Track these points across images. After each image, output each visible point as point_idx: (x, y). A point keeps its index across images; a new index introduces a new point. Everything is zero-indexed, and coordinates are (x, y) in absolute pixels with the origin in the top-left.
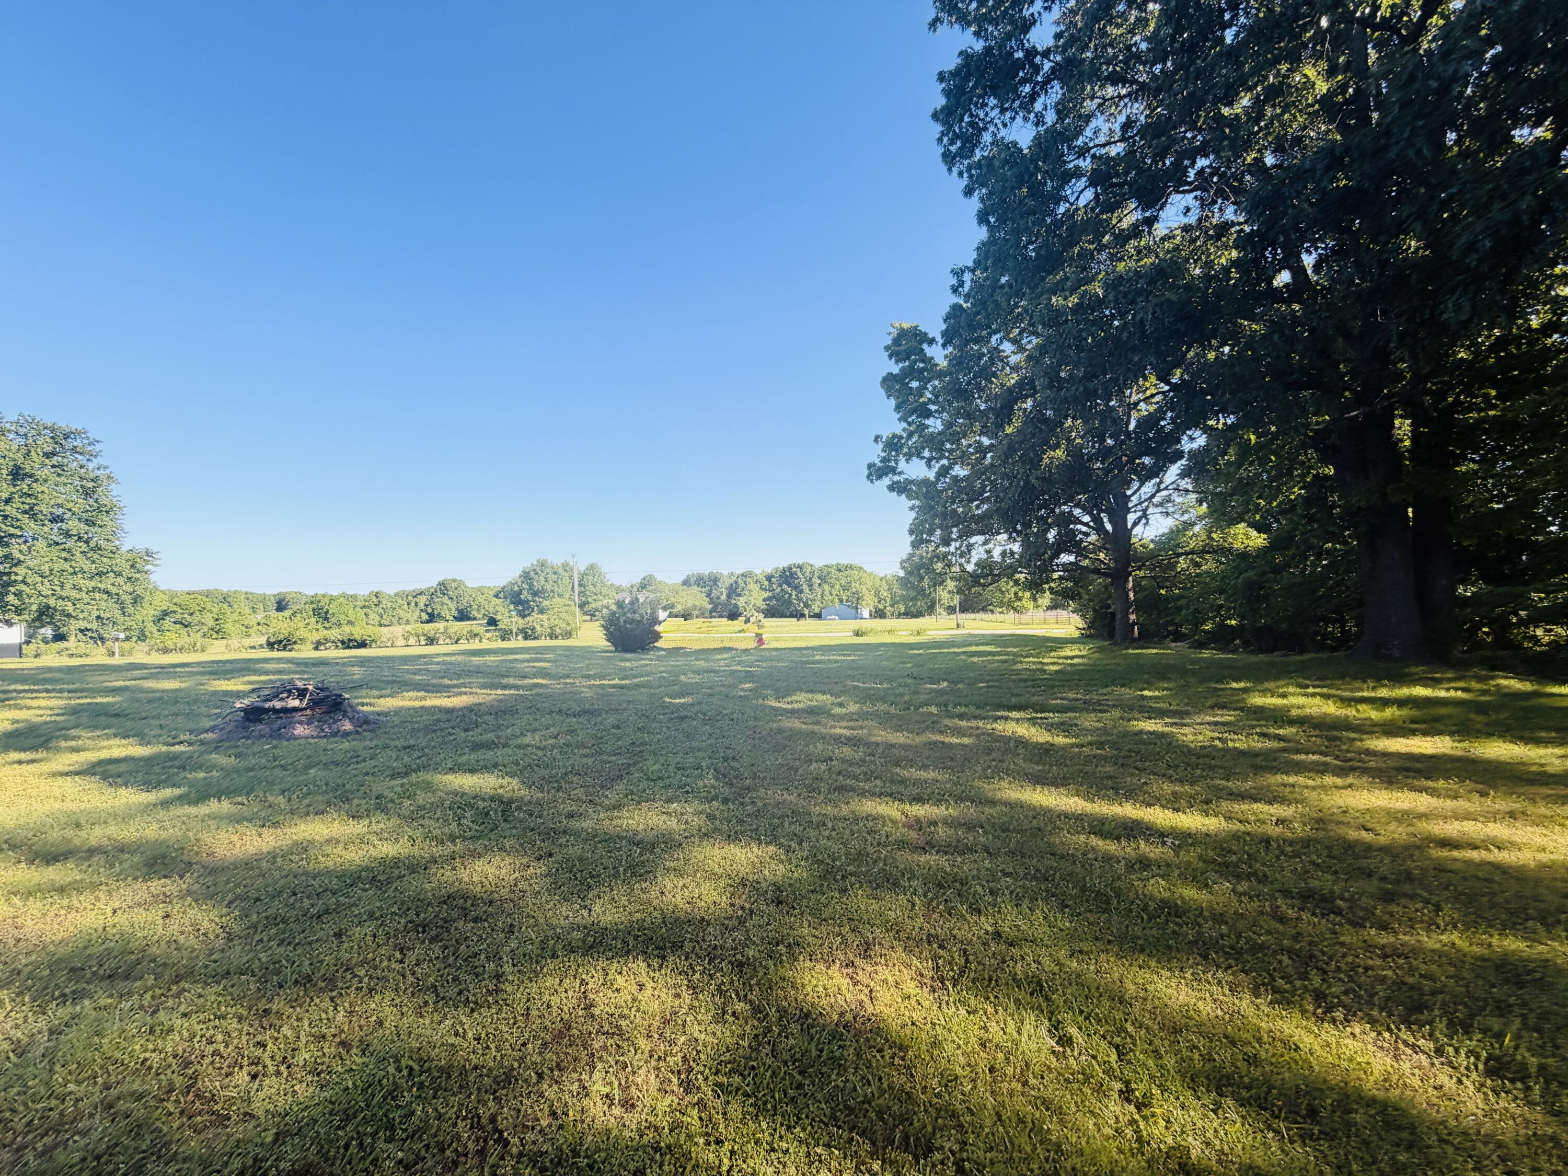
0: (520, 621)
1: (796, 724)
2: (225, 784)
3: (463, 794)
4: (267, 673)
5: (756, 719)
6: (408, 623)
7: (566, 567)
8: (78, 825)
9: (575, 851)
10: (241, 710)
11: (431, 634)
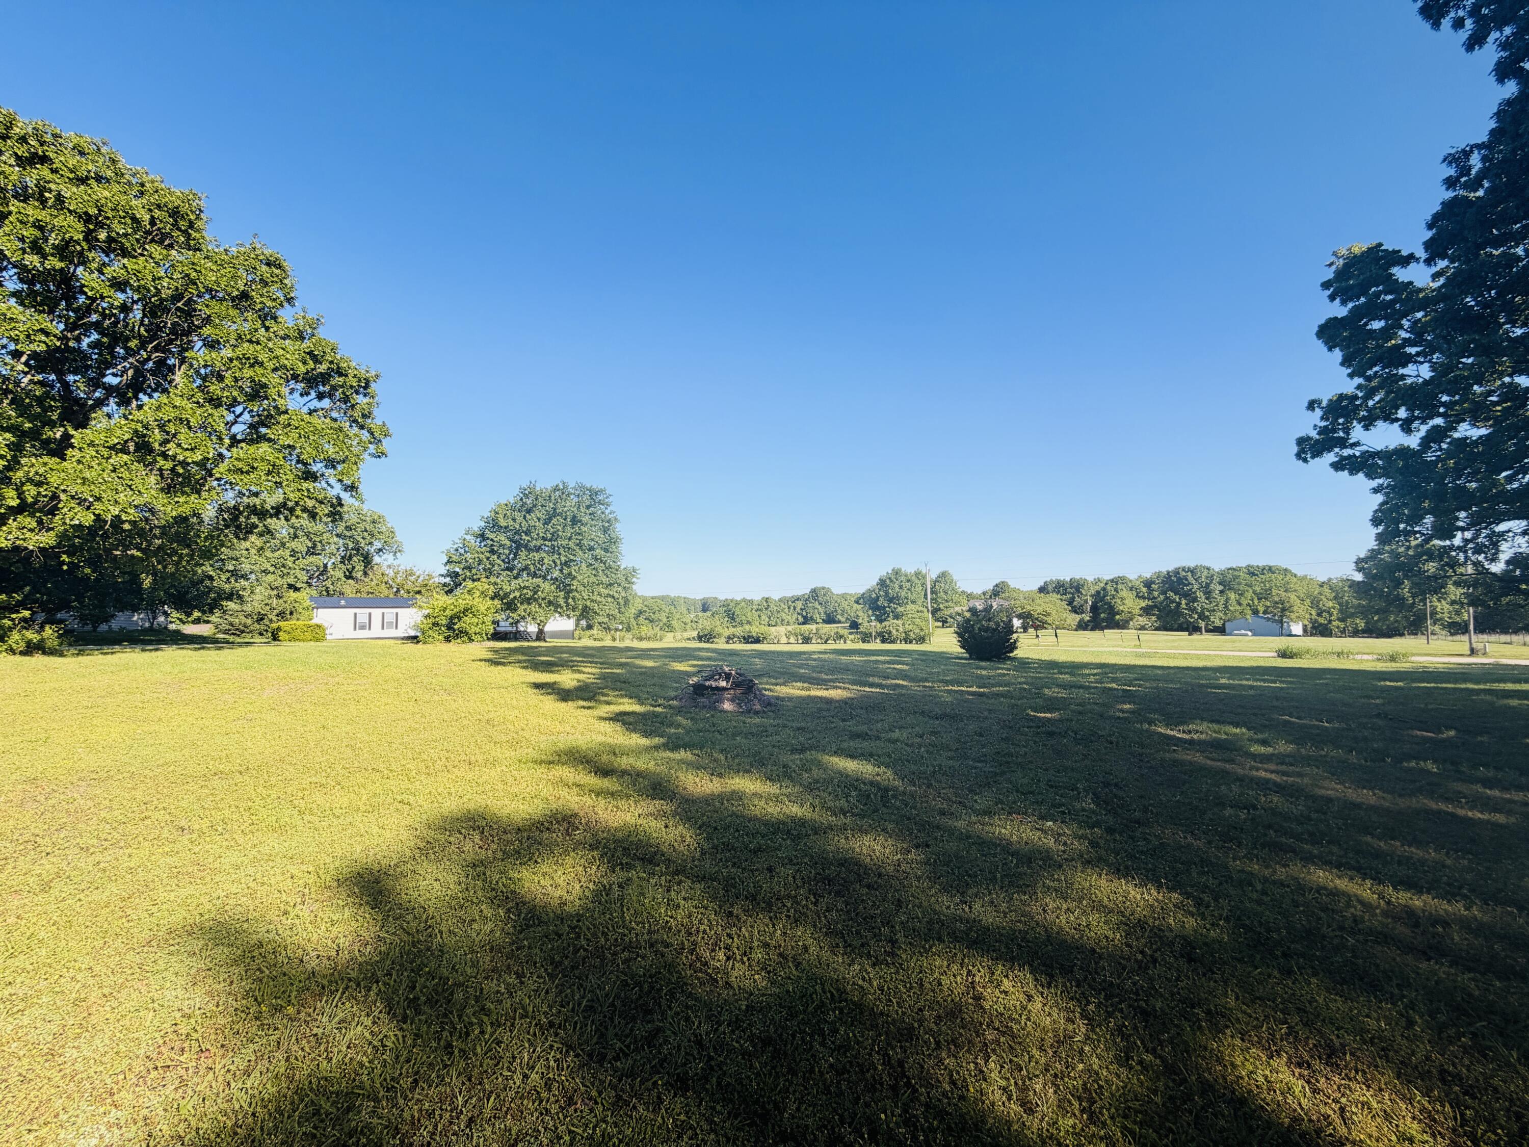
0: (879, 625)
1: (1198, 758)
2: (687, 739)
3: (847, 776)
4: (701, 659)
5: (1142, 746)
6: (788, 624)
7: (918, 574)
8: (615, 754)
9: (952, 846)
10: (693, 686)
11: (806, 634)
